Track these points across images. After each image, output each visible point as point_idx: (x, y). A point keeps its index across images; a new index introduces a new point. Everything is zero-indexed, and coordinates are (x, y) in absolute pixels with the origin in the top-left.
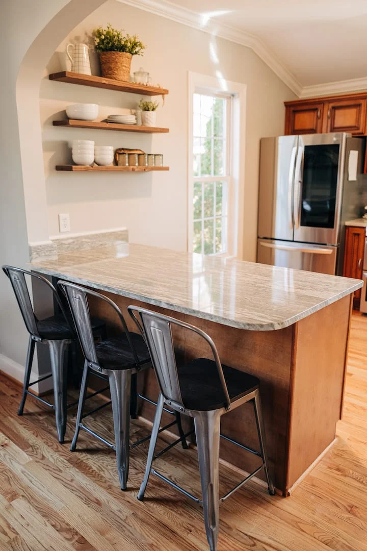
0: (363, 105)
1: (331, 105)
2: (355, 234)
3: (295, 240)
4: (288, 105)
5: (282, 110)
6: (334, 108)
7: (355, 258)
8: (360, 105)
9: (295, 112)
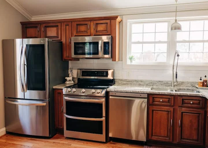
0: (59, 26)
1: (44, 25)
2: (59, 93)
3: (25, 98)
4: (22, 23)
5: (20, 26)
6: (46, 27)
7: (60, 106)
8: (57, 26)
9: (27, 28)
